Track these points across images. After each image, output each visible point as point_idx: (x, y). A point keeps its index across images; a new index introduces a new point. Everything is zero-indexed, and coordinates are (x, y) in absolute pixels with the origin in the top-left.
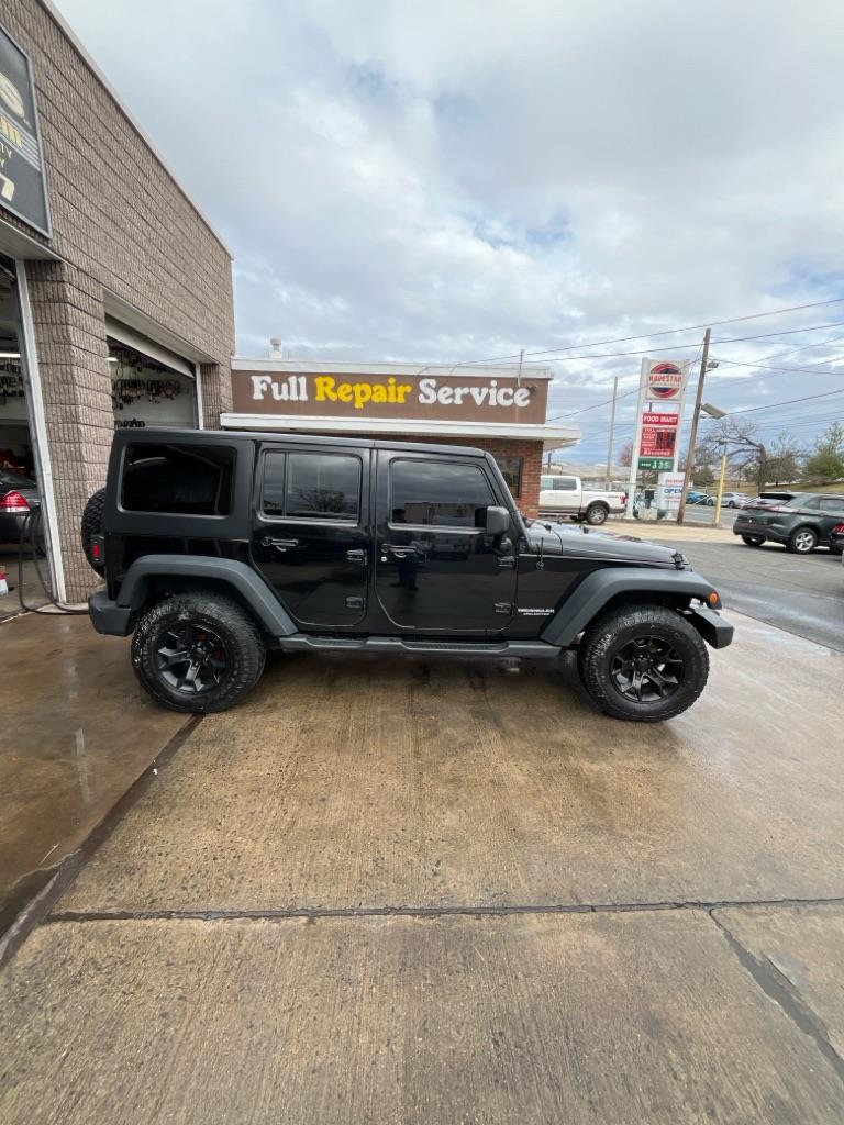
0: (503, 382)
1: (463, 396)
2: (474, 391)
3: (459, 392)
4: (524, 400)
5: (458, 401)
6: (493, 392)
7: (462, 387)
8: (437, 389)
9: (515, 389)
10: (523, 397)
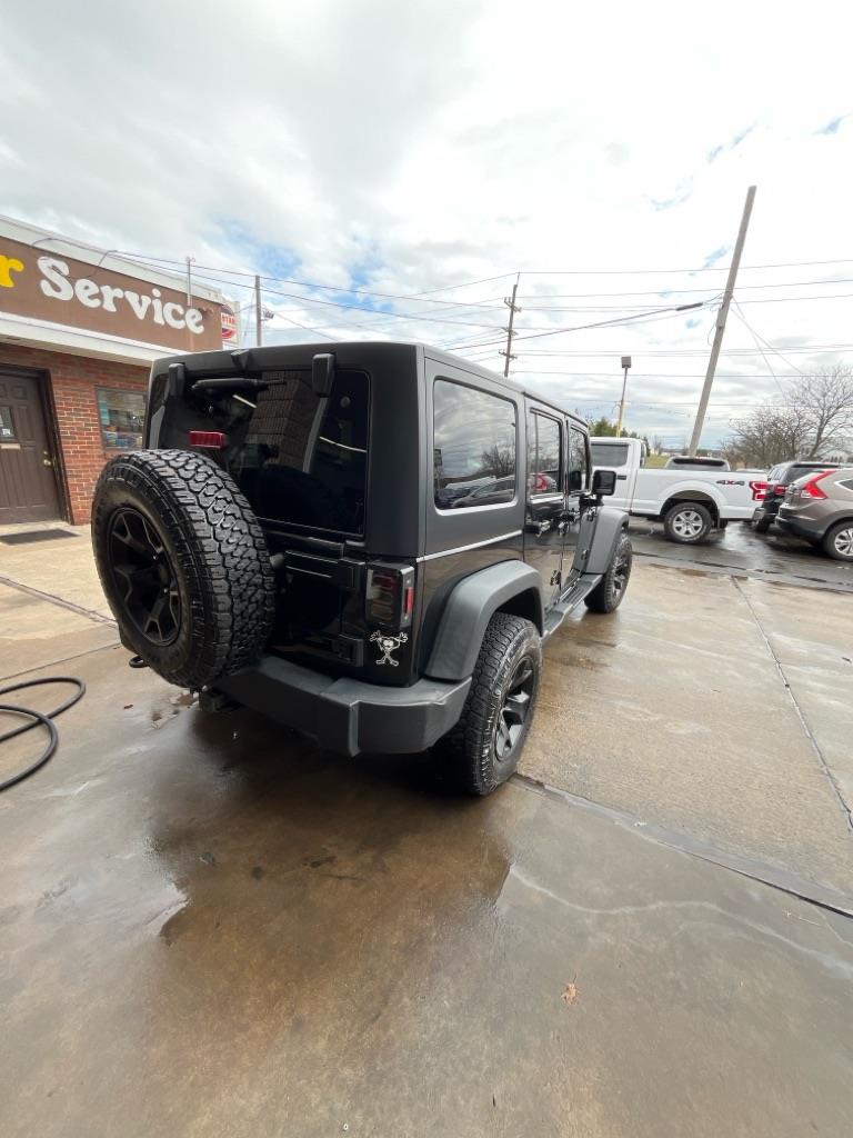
0: (169, 295)
1: (116, 300)
2: (132, 297)
3: (110, 293)
4: (198, 324)
5: (110, 307)
6: (157, 304)
7: (113, 287)
8: (72, 279)
9: (186, 308)
10: (196, 320)
